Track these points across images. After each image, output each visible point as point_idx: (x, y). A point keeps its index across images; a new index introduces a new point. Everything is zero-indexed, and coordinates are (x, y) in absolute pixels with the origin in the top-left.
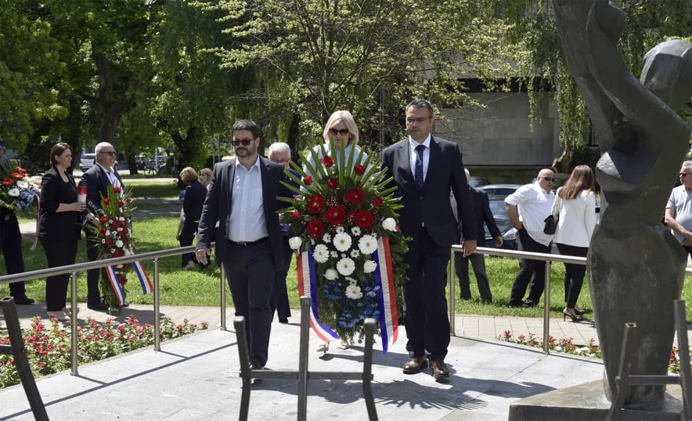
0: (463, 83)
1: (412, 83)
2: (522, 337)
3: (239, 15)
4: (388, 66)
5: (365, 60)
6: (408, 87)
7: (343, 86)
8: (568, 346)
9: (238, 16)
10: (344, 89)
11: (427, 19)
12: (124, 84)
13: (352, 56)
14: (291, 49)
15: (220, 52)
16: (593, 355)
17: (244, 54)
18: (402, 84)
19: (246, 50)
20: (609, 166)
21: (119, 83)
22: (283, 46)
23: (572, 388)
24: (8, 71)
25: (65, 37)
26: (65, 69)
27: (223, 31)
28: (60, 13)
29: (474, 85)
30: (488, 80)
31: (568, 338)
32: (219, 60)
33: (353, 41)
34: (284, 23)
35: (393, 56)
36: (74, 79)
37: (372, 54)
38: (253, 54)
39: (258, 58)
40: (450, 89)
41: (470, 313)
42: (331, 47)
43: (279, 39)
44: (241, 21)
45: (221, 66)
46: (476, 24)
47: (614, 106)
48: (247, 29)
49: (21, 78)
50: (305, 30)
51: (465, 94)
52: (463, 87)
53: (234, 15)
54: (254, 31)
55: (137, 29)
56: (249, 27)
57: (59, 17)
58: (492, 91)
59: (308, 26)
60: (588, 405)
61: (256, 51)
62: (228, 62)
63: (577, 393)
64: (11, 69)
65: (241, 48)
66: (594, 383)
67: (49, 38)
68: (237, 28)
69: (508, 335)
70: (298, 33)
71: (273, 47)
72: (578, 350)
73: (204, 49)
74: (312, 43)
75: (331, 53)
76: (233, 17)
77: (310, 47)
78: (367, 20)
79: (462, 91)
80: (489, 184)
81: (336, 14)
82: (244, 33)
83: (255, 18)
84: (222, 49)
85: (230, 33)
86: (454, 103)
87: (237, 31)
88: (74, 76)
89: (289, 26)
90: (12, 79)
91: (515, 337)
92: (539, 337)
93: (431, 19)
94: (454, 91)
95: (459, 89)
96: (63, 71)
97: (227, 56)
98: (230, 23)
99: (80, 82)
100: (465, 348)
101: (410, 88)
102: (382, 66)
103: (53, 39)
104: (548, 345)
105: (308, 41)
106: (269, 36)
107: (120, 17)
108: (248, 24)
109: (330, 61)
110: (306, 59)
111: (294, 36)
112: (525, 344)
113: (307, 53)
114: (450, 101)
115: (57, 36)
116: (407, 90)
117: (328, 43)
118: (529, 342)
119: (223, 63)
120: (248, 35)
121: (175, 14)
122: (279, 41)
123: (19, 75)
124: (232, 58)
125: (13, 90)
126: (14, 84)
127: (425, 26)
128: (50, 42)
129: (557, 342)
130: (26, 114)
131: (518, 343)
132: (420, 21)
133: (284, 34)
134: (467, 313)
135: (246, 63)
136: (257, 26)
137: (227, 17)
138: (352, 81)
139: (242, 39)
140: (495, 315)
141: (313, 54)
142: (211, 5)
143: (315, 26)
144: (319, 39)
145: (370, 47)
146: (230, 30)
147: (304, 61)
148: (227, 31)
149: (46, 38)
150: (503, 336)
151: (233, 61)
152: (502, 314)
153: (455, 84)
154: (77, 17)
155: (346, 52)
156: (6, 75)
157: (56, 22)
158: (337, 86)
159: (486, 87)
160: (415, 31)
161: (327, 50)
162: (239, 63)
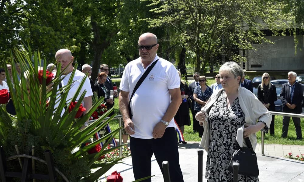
0: (263, 32)
1: (238, 33)
2: (298, 156)
3: (157, 3)
4: (227, 25)
5: (216, 23)
6: (236, 34)
7: (205, 34)
10: (206, 36)
12: (105, 36)
13: (210, 21)
14: (181, 18)
15: (149, 20)
17: (160, 21)
18: (233, 33)
19: (160, 19)
21: (103, 35)
22: (177, 17)
24: (54, 31)
25: (79, 15)
26: (79, 30)
27: (150, 11)
29: (268, 33)
30: (275, 30)
32: (148, 24)
33: (210, 13)
34: (178, 6)
35: (229, 20)
36: (83, 34)
37: (219, 19)
38: (164, 21)
39: (166, 23)
40: (256, 35)
41: (270, 143)
42: (200, 17)
43: (176, 13)
44: (158, 6)
45: (149, 27)
46: (269, 5)
48: (161, 9)
49: (59, 35)
50: (188, 9)
52: (263, 34)
53: (155, 3)
54: (164, 10)
55: (111, 11)
56: (162, 8)
57: (76, 6)
58: (277, 36)
59: (189, 7)
61: (165, 19)
62: (152, 24)
65: (158, 18)
67: (71, 15)
68: (156, 9)
69: (290, 155)
70: (184, 11)
71: (173, 17)
73: (141, 19)
74: (191, 15)
75: (200, 20)
76: (154, 4)
77: (190, 17)
78: (217, 4)
79: (262, 36)
81: (202, 1)
82: (160, 11)
83: (165, 4)
84: (150, 19)
85: (154, 11)
86: (259, 41)
88: (83, 32)
89: (180, 7)
90: (55, 35)
91: (294, 156)
93: (247, 2)
94: (258, 36)
95: (261, 35)
97: (152, 22)
98: (153, 7)
99: (85, 35)
100: (270, 162)
101: (238, 35)
102: (224, 25)
103: (74, 16)
105: (189, 14)
106: (171, 12)
107: (103, 5)
108: (161, 7)
109: (200, 23)
110: (188, 22)
111: (183, 12)
112: (299, 160)
113: (189, 20)
114: (257, 41)
115: (75, 15)
116: (236, 36)
117: (198, 15)
118: (302, 159)
119: (150, 25)
120: (161, 12)
121: (128, 3)
122: (176, 14)
123: (58, 33)
124: (154, 23)
125: (55, 39)
126: (56, 37)
127: (244, 6)
128: (72, 18)
131: (296, 159)
132: (242, 3)
133: (178, 11)
134: (268, 143)
135: (161, 25)
136: (165, 8)
137: (152, 4)
138: (210, 32)
139: (159, 14)
140: (283, 144)
141: (192, 20)
143: (192, 7)
144: (194, 13)
145: (218, 16)
146: (153, 10)
147: (188, 23)
148: (152, 10)
149: (70, 15)
150: (288, 155)
151: (155, 24)
152: (286, 143)
153: (259, 32)
154: (84, 6)
155: (207, 19)
156: (53, 33)
157: (75, 9)
158: (203, 34)
159: (274, 34)
160: (239, 8)
161: (198, 18)
162: (157, 25)
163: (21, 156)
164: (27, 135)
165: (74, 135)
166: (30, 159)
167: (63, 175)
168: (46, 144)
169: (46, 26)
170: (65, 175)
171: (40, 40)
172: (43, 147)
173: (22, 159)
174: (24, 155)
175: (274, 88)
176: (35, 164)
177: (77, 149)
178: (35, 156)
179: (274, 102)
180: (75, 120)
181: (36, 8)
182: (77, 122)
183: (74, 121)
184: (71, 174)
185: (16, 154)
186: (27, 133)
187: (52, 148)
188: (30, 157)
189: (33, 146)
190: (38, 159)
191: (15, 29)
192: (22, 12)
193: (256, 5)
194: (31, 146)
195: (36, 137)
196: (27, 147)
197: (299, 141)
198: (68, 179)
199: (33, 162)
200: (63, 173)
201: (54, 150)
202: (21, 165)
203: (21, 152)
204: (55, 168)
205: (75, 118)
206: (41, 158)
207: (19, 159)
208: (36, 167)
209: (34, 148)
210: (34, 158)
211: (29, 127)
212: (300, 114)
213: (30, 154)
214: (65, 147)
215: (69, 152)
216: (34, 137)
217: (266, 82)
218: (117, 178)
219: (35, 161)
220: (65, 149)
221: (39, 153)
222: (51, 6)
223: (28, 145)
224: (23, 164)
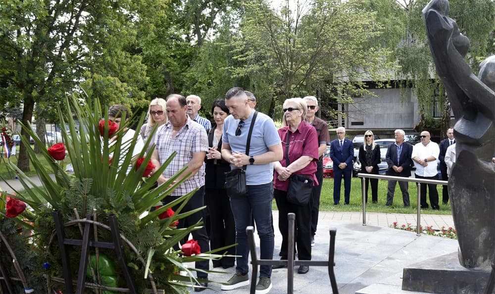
0: (365, 83)
1: (336, 84)
2: (404, 226)
4: (323, 75)
5: (309, 72)
6: (335, 86)
7: (298, 86)
8: (430, 231)
9: (241, 49)
10: (299, 87)
11: (344, 49)
13: (303, 70)
14: (270, 66)
15: (232, 69)
16: (445, 236)
17: (244, 69)
18: (331, 85)
20: (461, 129)
21: (177, 87)
22: (265, 65)
23: (438, 257)
25: (149, 63)
27: (233, 58)
28: (147, 50)
29: (371, 85)
30: (379, 82)
31: (430, 226)
32: (230, 73)
33: (304, 61)
34: (266, 53)
35: (326, 69)
36: (154, 86)
37: (314, 68)
38: (249, 70)
39: (252, 72)
40: (358, 87)
41: (373, 212)
42: (292, 65)
43: (263, 61)
44: (242, 52)
45: (232, 77)
46: (372, 51)
47: (464, 93)
48: (245, 56)
50: (277, 56)
51: (366, 90)
52: (365, 86)
54: (250, 57)
55: (187, 58)
56: (247, 55)
57: (146, 53)
58: (381, 88)
59: (279, 54)
60: (449, 268)
61: (251, 68)
62: (235, 74)
63: (442, 261)
64: (121, 81)
65: (242, 67)
66: (450, 254)
67: (140, 64)
68: (241, 56)
69: (395, 224)
70: (274, 58)
71: (260, 65)
72: (436, 233)
73: (223, 68)
74: (282, 63)
75: (291, 68)
76: (238, 50)
77: (280, 65)
78: (312, 50)
79: (364, 88)
80: (379, 139)
81: (294, 47)
82: (244, 59)
83: (250, 50)
84: (232, 67)
85: (237, 59)
86: (360, 95)
87: (241, 57)
88: (154, 84)
89: (269, 54)
90: (122, 86)
91: (399, 225)
92: (414, 225)
93: (346, 49)
94: (360, 88)
95: (363, 86)
96: (148, 82)
97: (235, 71)
98: (237, 53)
99: (157, 87)
100: (373, 233)
102: (320, 75)
103: (143, 65)
104: (419, 230)
105: (279, 62)
106: (258, 59)
107: (178, 52)
108: (246, 53)
109: (291, 72)
110: (278, 71)
111: (272, 59)
112: (405, 229)
113: (279, 68)
114: (358, 94)
117: (290, 63)
118: (408, 228)
119: (233, 75)
120: (246, 59)
121: (207, 50)
123: (125, 84)
124: (237, 72)
125: (121, 92)
126: (123, 89)
127: (343, 53)
128: (141, 66)
129: (424, 228)
130: (129, 105)
131: (402, 229)
132: (340, 50)
133: (264, 58)
134: (370, 212)
135: (245, 74)
136: (251, 54)
137: (235, 50)
138: (303, 83)
139: (242, 62)
140: (387, 213)
141: (282, 69)
142: (226, 44)
143: (283, 53)
144: (285, 61)
145: (313, 65)
146: (237, 57)
148: (235, 58)
150: (393, 225)
151: (238, 74)
152: (390, 212)
153: (360, 84)
154: (156, 53)
155: (300, 68)
156: (119, 84)
157: (145, 56)
158: (295, 86)
159: (377, 85)
160: (338, 55)
161: (289, 67)
162: (241, 75)
163: (81, 220)
164: (88, 197)
165: (142, 196)
166: (92, 225)
167: (130, 243)
168: (110, 207)
169: (112, 76)
170: (132, 243)
171: (104, 92)
172: (106, 211)
173: (83, 224)
174: (85, 220)
175: (378, 148)
176: (98, 230)
177: (145, 214)
178: (97, 221)
179: (378, 165)
180: (144, 179)
181: (99, 56)
182: (145, 182)
183: (142, 180)
184: (139, 242)
185: (76, 218)
186: (87, 194)
187: (117, 212)
188: (91, 222)
189: (95, 210)
190: (101, 225)
191: (75, 80)
192: (82, 60)
193: (358, 52)
194: (93, 209)
195: (98, 199)
196: (88, 210)
197: (405, 210)
198: (136, 248)
199: (95, 228)
200: (131, 241)
201: (119, 214)
202: (82, 231)
203: (82, 217)
204: (121, 234)
205: (143, 176)
206: (105, 224)
207: (79, 225)
208: (98, 234)
209: (96, 211)
210: (96, 223)
211: (90, 188)
212: (408, 177)
213: (92, 219)
214: (133, 210)
215: (135, 217)
216: (95, 199)
217: (369, 141)
218: (194, 246)
219: (98, 226)
220: (132, 213)
221: (102, 217)
222: (116, 53)
223: (89, 209)
224: (83, 230)
